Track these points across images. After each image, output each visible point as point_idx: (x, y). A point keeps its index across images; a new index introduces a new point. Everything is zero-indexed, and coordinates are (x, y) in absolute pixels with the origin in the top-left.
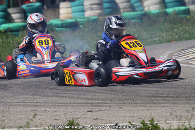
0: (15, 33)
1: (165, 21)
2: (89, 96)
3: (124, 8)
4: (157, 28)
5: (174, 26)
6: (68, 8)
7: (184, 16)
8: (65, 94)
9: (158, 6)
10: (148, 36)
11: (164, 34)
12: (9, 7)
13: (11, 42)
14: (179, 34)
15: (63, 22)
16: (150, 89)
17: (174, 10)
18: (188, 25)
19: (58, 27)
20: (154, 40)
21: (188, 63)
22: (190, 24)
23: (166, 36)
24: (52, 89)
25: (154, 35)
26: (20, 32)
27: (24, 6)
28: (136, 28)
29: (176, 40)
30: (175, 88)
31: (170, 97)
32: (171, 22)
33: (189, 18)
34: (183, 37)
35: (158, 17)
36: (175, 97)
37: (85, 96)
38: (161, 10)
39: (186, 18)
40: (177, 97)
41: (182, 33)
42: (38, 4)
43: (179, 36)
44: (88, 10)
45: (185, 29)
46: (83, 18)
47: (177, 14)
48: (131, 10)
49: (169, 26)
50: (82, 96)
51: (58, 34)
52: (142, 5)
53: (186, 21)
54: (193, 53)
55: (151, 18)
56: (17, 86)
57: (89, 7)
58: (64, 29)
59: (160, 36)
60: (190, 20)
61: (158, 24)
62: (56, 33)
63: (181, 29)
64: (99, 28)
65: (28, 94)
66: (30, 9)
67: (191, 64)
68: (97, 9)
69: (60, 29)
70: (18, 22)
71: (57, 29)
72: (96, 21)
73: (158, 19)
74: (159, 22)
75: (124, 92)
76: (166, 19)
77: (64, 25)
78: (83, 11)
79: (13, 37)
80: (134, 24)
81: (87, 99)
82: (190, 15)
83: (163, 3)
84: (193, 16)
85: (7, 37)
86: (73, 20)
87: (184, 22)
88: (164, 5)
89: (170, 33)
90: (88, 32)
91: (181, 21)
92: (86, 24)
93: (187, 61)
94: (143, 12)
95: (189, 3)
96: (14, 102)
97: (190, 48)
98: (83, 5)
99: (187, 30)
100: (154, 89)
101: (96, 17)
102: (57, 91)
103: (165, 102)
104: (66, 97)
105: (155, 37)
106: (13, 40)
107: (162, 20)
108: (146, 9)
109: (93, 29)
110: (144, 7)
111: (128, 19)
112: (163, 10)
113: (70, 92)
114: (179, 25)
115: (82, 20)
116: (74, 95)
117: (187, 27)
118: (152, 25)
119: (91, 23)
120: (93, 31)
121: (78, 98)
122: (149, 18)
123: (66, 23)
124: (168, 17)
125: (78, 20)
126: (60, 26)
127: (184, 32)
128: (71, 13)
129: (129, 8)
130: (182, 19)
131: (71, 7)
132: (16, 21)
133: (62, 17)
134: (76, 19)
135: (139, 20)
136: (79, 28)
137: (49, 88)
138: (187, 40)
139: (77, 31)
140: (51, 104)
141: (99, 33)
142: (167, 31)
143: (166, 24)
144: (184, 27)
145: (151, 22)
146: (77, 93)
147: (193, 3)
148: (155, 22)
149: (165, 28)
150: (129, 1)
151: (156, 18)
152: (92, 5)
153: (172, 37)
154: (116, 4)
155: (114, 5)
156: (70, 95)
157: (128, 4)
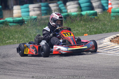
1: (81, 20)
2: (27, 75)
3: (55, 10)
4: (76, 24)
5: (87, 23)
7: (93, 17)
8: (11, 72)
9: (76, 9)
11: (80, 29)
14: (90, 29)
15: (14, 20)
17: (87, 13)
18: (96, 23)
19: (11, 23)
22: (97, 22)
23: (81, 30)
24: (2, 68)
25: (73, 29)
32: (84, 21)
33: (96, 18)
34: (93, 31)
37: (25, 75)
38: (78, 13)
39: (94, 18)
40: (89, 77)
41: (92, 28)
43: (90, 30)
44: (32, 11)
45: (94, 25)
49: (84, 23)
50: (22, 75)
51: (11, 27)
52: (66, 9)
53: (94, 21)
55: (72, 18)
57: (32, 9)
58: (14, 24)
59: (77, 30)
60: (97, 19)
61: (76, 22)
62: (9, 27)
63: (91, 25)
64: (38, 24)
68: (38, 11)
69: (12, 24)
71: (10, 24)
72: (36, 20)
73: (76, 18)
74: (77, 21)
76: (81, 19)
77: (15, 22)
78: (29, 12)
82: (97, 16)
83: (80, 8)
87: (93, 20)
89: (84, 28)
90: (31, 26)
91: (91, 20)
92: (29, 21)
94: (66, 14)
95: (96, 7)
99: (95, 26)
101: (36, 17)
102: (5, 70)
104: (11, 75)
105: (74, 31)
107: (79, 19)
108: (69, 11)
109: (34, 25)
110: (67, 10)
112: (80, 13)
113: (15, 72)
114: (90, 22)
115: (26, 18)
116: (16, 74)
117: (95, 24)
118: (72, 22)
119: (33, 21)
120: (34, 26)
122: (70, 18)
123: (16, 20)
124: (82, 17)
125: (24, 18)
126: (12, 22)
127: (93, 27)
128: (21, 13)
129: (58, 10)
130: (91, 19)
131: (21, 9)
134: (22, 18)
136: (25, 23)
139: (23, 25)
141: (37, 27)
142: (82, 26)
143: (81, 22)
144: (93, 24)
145: (72, 20)
146: (19, 72)
147: (99, 8)
148: (74, 20)
149: (81, 24)
150: (58, 6)
151: (75, 18)
152: (34, 8)
153: (85, 31)
154: (50, 8)
155: (48, 8)
156: (14, 74)
157: (58, 7)
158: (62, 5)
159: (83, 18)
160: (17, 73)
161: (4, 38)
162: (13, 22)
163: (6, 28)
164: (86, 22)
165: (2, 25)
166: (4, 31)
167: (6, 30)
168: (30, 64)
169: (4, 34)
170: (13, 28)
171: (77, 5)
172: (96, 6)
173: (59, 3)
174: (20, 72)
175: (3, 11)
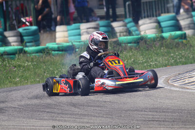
0: (12, 56)
1: (162, 45)
2: (85, 120)
3: (120, 32)
4: (154, 52)
5: (171, 50)
6: (64, 31)
7: (180, 40)
8: (62, 117)
9: (154, 30)
10: (144, 61)
11: (161, 58)
12: (5, 30)
13: (8, 65)
14: (175, 59)
15: (59, 46)
16: (146, 113)
17: (171, 34)
18: (184, 50)
19: (55, 51)
20: (151, 65)
21: (184, 88)
22: (186, 49)
23: (163, 60)
24: (48, 112)
25: (150, 59)
26: (17, 55)
27: (20, 30)
28: (132, 52)
29: (172, 65)
30: (172, 112)
31: (166, 121)
32: (167, 47)
33: (185, 43)
34: (180, 61)
35: (155, 41)
36: (171, 122)
37: (81, 120)
38: (157, 34)
39: (182, 42)
40: (174, 121)
41: (178, 57)
42: (34, 28)
43: (176, 61)
44: (85, 33)
45: (181, 54)
46: (80, 42)
47: (173, 38)
48: (128, 34)
49: (165, 50)
50: (78, 120)
51: (55, 58)
52: (138, 30)
53: (183, 46)
54: (189, 78)
55: (148, 43)
56: (13, 109)
57: (85, 30)
58: (60, 52)
59: (156, 60)
60: (186, 45)
62: (52, 56)
63: (177, 54)
65: (24, 118)
66: (26, 32)
67: (188, 89)
69: (57, 52)
70: (14, 45)
71: (53, 52)
73: (155, 43)
74: (155, 47)
75: (121, 116)
76: (162, 44)
77: (61, 49)
78: (80, 35)
79: (10, 60)
80: (131, 48)
81: (83, 123)
82: (187, 40)
83: (160, 28)
84: (189, 41)
85: (4, 60)
86: (70, 44)
87: (181, 46)
88: (161, 29)
89: (166, 58)
91: (177, 45)
92: (83, 48)
93: (184, 86)
94: (139, 36)
95: (185, 28)
96: (10, 125)
97: (187, 72)
98: (79, 29)
99: (183, 54)
100: (150, 113)
102: (53, 114)
103: (161, 126)
104: (62, 121)
105: (151, 62)
106: (9, 63)
107: (158, 44)
108: (142, 33)
110: (140, 32)
111: (125, 43)
112: (160, 35)
113: (66, 116)
114: (175, 49)
115: (78, 43)
116: (69, 119)
117: (183, 52)
118: (148, 49)
121: (74, 122)
122: (146, 42)
123: (63, 46)
125: (74, 43)
126: (57, 49)
127: (181, 56)
128: (67, 37)
129: (126, 32)
130: (178, 43)
131: (67, 31)
132: (12, 44)
133: (58, 40)
134: (72, 43)
135: (135, 45)
136: (76, 52)
137: (45, 112)
138: (183, 64)
139: (73, 55)
140: (47, 128)
142: (163, 55)
143: (162, 48)
144: (181, 52)
145: (147, 46)
146: (73, 116)
147: (189, 28)
148: (151, 46)
149: (161, 52)
150: (125, 25)
151: (152, 42)
152: (88, 28)
153: (169, 62)
154: (113, 28)
155: (110, 29)
156: (66, 119)
157: (125, 28)
158: (132, 24)
159: (165, 42)
160: (70, 117)
161: (45, 73)
162: (59, 49)
163: (48, 58)
164: (169, 48)
165: (41, 54)
166: (44, 63)
167: (48, 61)
168: (89, 106)
169: (45, 67)
170: (58, 58)
171: (155, 24)
172: (185, 25)
173: (127, 21)
174: (75, 117)
175: (40, 34)
